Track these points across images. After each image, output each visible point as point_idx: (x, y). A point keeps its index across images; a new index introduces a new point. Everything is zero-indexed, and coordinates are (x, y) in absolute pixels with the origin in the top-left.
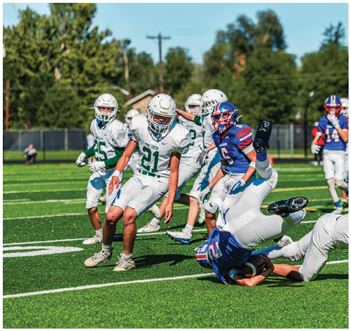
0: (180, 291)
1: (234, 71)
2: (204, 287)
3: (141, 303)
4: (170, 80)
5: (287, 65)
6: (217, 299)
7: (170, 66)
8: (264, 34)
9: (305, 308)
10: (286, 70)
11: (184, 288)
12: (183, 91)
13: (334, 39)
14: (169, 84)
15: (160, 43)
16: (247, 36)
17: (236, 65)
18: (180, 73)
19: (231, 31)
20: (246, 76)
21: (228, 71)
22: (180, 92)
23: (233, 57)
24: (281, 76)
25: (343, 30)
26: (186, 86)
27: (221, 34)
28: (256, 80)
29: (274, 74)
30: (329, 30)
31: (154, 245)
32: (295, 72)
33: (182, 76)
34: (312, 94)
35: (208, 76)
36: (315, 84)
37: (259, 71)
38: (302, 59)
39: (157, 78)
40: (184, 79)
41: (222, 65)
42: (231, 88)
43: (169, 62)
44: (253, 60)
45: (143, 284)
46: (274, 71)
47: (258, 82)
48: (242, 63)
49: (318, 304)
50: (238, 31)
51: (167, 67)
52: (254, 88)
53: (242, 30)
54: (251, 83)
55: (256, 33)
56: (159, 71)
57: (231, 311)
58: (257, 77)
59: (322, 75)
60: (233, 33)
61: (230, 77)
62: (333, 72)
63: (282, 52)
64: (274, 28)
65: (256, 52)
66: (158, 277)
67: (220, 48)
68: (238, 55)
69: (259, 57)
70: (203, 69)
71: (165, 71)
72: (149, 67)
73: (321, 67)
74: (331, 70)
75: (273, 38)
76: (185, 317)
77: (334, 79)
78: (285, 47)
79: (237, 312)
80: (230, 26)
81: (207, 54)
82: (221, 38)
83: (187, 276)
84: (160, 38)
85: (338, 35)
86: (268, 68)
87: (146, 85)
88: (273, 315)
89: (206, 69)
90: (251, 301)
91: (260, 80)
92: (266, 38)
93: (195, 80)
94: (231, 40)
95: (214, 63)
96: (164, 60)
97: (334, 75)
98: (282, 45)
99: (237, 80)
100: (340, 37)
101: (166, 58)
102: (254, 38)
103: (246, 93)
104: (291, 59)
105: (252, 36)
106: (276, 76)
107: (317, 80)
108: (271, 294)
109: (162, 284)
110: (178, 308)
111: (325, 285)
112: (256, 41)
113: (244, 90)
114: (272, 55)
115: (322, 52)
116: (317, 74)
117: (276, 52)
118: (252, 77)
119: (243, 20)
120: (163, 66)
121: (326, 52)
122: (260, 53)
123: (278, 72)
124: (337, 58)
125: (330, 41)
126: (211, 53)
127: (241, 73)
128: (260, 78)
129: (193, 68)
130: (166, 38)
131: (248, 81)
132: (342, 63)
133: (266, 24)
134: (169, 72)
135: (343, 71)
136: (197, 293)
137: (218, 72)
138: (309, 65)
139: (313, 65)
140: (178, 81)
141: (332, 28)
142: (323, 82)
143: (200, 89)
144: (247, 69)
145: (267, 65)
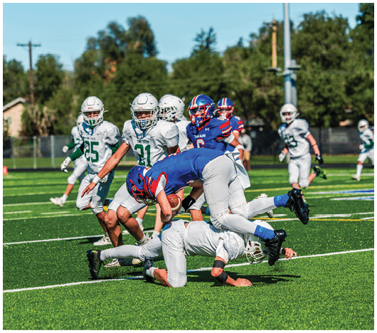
0: (50, 300)
1: (104, 77)
2: (74, 296)
3: (11, 312)
4: (40, 88)
5: (158, 71)
6: (87, 308)
7: (41, 73)
8: (135, 40)
9: (175, 316)
10: (157, 76)
11: (53, 297)
12: (54, 98)
13: (205, 44)
14: (40, 92)
15: (30, 51)
16: (118, 42)
17: (107, 72)
18: (50, 80)
19: (102, 38)
20: (116, 83)
21: (99, 78)
22: (51, 99)
23: (103, 64)
24: (152, 83)
25: (214, 36)
26: (56, 93)
27: (91, 41)
28: (127, 86)
29: (144, 80)
30: (200, 36)
31: (24, 254)
32: (166, 78)
33: (53, 83)
35: (79, 83)
36: (187, 89)
37: (130, 78)
38: (173, 65)
39: (27, 85)
40: (55, 87)
41: (93, 72)
42: (103, 95)
43: (39, 69)
44: (124, 66)
45: (13, 294)
46: (146, 77)
47: (128, 89)
48: (113, 69)
49: (189, 312)
50: (109, 38)
51: (37, 74)
52: (126, 95)
53: (113, 36)
54: (122, 89)
55: (128, 40)
56: (29, 79)
57: (101, 319)
58: (128, 83)
59: (194, 81)
60: (104, 40)
61: (101, 84)
62: (205, 77)
63: (153, 59)
64: (145, 34)
65: (127, 58)
67: (91, 55)
68: (108, 63)
69: (130, 64)
70: (73, 76)
71: (36, 78)
72: (19, 74)
73: (192, 73)
74: (202, 75)
75: (144, 44)
76: (54, 326)
77: (206, 84)
78: (157, 53)
79: (107, 320)
80: (101, 33)
81: (77, 61)
82: (92, 45)
83: (57, 286)
84: (30, 45)
85: (209, 41)
86: (139, 74)
87: (16, 93)
88: (144, 323)
89: (77, 76)
90: (121, 309)
91: (132, 87)
92: (137, 44)
93: (66, 87)
94: (102, 46)
95: (85, 70)
96: (35, 68)
97: (206, 81)
98: (153, 52)
99: (108, 87)
100: (211, 42)
101: (37, 65)
102: (126, 44)
103: (117, 100)
104: (162, 66)
105: (123, 42)
106: (147, 83)
107: (189, 86)
109: (32, 294)
110: (47, 317)
111: (196, 293)
112: (126, 47)
113: (115, 96)
114: (143, 62)
115: (194, 58)
116: (188, 80)
117: (147, 59)
118: (123, 83)
119: (113, 27)
120: (34, 73)
121: (197, 57)
122: (131, 60)
123: (149, 78)
124: (208, 63)
125: (201, 46)
126: (82, 60)
127: (112, 80)
128: (131, 84)
129: (64, 76)
131: (119, 88)
132: (214, 69)
133: (137, 31)
134: (40, 79)
135: (215, 76)
136: (67, 302)
137: (89, 78)
138: (181, 71)
139: (184, 71)
140: (49, 88)
141: (203, 33)
142: (195, 87)
143: (71, 96)
144: (117, 75)
145: (138, 71)
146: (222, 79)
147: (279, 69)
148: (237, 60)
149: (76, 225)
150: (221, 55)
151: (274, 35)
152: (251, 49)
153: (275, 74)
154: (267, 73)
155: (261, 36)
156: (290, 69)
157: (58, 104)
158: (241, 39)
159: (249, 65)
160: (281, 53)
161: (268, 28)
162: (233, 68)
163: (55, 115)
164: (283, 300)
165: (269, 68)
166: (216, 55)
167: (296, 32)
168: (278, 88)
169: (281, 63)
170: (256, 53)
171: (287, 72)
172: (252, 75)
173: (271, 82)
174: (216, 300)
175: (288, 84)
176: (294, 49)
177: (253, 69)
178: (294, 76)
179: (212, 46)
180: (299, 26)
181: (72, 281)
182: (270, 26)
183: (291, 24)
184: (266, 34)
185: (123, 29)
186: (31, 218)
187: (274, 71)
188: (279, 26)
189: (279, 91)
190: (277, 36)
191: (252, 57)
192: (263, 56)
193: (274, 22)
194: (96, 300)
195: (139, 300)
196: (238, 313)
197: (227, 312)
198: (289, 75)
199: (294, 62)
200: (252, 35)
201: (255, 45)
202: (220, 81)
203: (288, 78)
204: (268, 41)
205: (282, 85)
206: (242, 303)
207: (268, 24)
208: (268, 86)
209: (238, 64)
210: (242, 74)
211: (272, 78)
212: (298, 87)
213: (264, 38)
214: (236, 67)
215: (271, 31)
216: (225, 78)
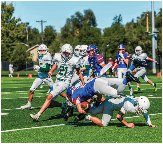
0: (51, 132)
1: (74, 36)
2: (61, 130)
3: (34, 137)
4: (46, 40)
5: (97, 33)
6: (67, 135)
7: (46, 34)
8: (87, 20)
9: (105, 139)
10: (97, 35)
11: (52, 131)
12: (52, 45)
13: (117, 22)
14: (46, 42)
15: (42, 24)
16: (80, 20)
17: (75, 33)
18: (51, 37)
20: (79, 38)
21: (72, 36)
22: (51, 45)
23: (74, 30)
24: (94, 38)
25: (121, 18)
26: (53, 42)
27: (68, 20)
28: (84, 40)
29: (91, 37)
30: (115, 18)
32: (101, 36)
33: (51, 38)
34: (108, 46)
35: (63, 38)
36: (110, 41)
37: (85, 36)
38: (104, 30)
39: (41, 39)
40: (52, 40)
41: (69, 33)
42: (73, 43)
43: (46, 32)
44: (82, 31)
45: (34, 129)
47: (84, 41)
48: (77, 32)
49: (111, 137)
50: (76, 19)
51: (45, 34)
52: (83, 43)
53: (78, 18)
54: (81, 41)
55: (84, 19)
56: (41, 36)
58: (84, 38)
59: (113, 37)
60: (74, 20)
61: (72, 39)
62: (117, 36)
63: (95, 28)
64: (92, 17)
65: (83, 27)
66: (41, 126)
67: (68, 26)
68: (76, 29)
69: (85, 30)
70: (60, 35)
71: (44, 36)
72: (37, 34)
73: (112, 34)
74: (116, 35)
75: (91, 21)
77: (118, 39)
78: (96, 25)
79: (75, 141)
80: (72, 17)
81: (62, 28)
82: (69, 22)
83: (53, 126)
84: (42, 22)
85: (119, 20)
86: (89, 34)
87: (36, 42)
88: (91, 142)
89: (62, 35)
90: (81, 136)
91: (86, 40)
93: (57, 40)
94: (73, 22)
95: (65, 33)
96: (44, 31)
97: (118, 37)
99: (76, 40)
100: (120, 21)
101: (44, 30)
102: (83, 21)
104: (99, 31)
105: (82, 20)
106: (92, 38)
107: (110, 40)
108: (90, 133)
109: (43, 129)
110: (49, 139)
111: (114, 129)
112: (83, 23)
114: (91, 29)
115: (113, 27)
116: (110, 37)
117: (92, 28)
118: (82, 38)
119: (78, 14)
121: (114, 27)
122: (85, 28)
123: (93, 36)
124: (119, 30)
125: (116, 22)
126: (64, 28)
127: (77, 37)
129: (56, 35)
130: (44, 22)
131: (80, 40)
132: (121, 32)
133: (88, 15)
134: (46, 36)
135: (122, 35)
136: (58, 133)
137: (67, 36)
138: (107, 33)
139: (108, 33)
140: (50, 40)
141: (117, 17)
142: (113, 40)
143: (59, 44)
144: (80, 35)
145: (88, 33)
146: (125, 37)
147: (150, 32)
148: (131, 28)
149: (62, 100)
150: (124, 26)
151: (147, 18)
152: (137, 24)
153: (148, 34)
154: (145, 34)
155: (142, 18)
156: (154, 32)
157: (54, 47)
158: (133, 19)
159: (136, 30)
160: (150, 25)
161: (145, 14)
162: (129, 32)
163: (52, 52)
164: (151, 132)
165: (145, 32)
166: (122, 26)
167: (157, 16)
168: (149, 40)
169: (150, 30)
170: (139, 25)
171: (153, 34)
172: (138, 35)
173: (146, 38)
174: (123, 132)
175: (153, 39)
176: (156, 23)
177: (138, 32)
178: (156, 36)
179: (120, 22)
180: (158, 14)
181: (60, 123)
182: (146, 13)
183: (155, 13)
184: (144, 17)
185: (82, 15)
186: (42, 96)
187: (148, 33)
188: (149, 14)
189: (150, 42)
190: (149, 18)
191: (138, 27)
192: (143, 27)
193: (147, 12)
194: (71, 132)
195: (89, 132)
196: (132, 138)
197: (127, 138)
198: (154, 35)
199: (156, 29)
200: (138, 18)
201: (139, 22)
202: (124, 38)
203: (154, 36)
204: (145, 20)
205: (151, 39)
206: (134, 133)
207: (145, 13)
208: (145, 40)
209: (132, 30)
210: (133, 35)
211: (147, 36)
212: (158, 40)
213: (143, 19)
214: (131, 31)
215: (146, 16)
216: (126, 36)
